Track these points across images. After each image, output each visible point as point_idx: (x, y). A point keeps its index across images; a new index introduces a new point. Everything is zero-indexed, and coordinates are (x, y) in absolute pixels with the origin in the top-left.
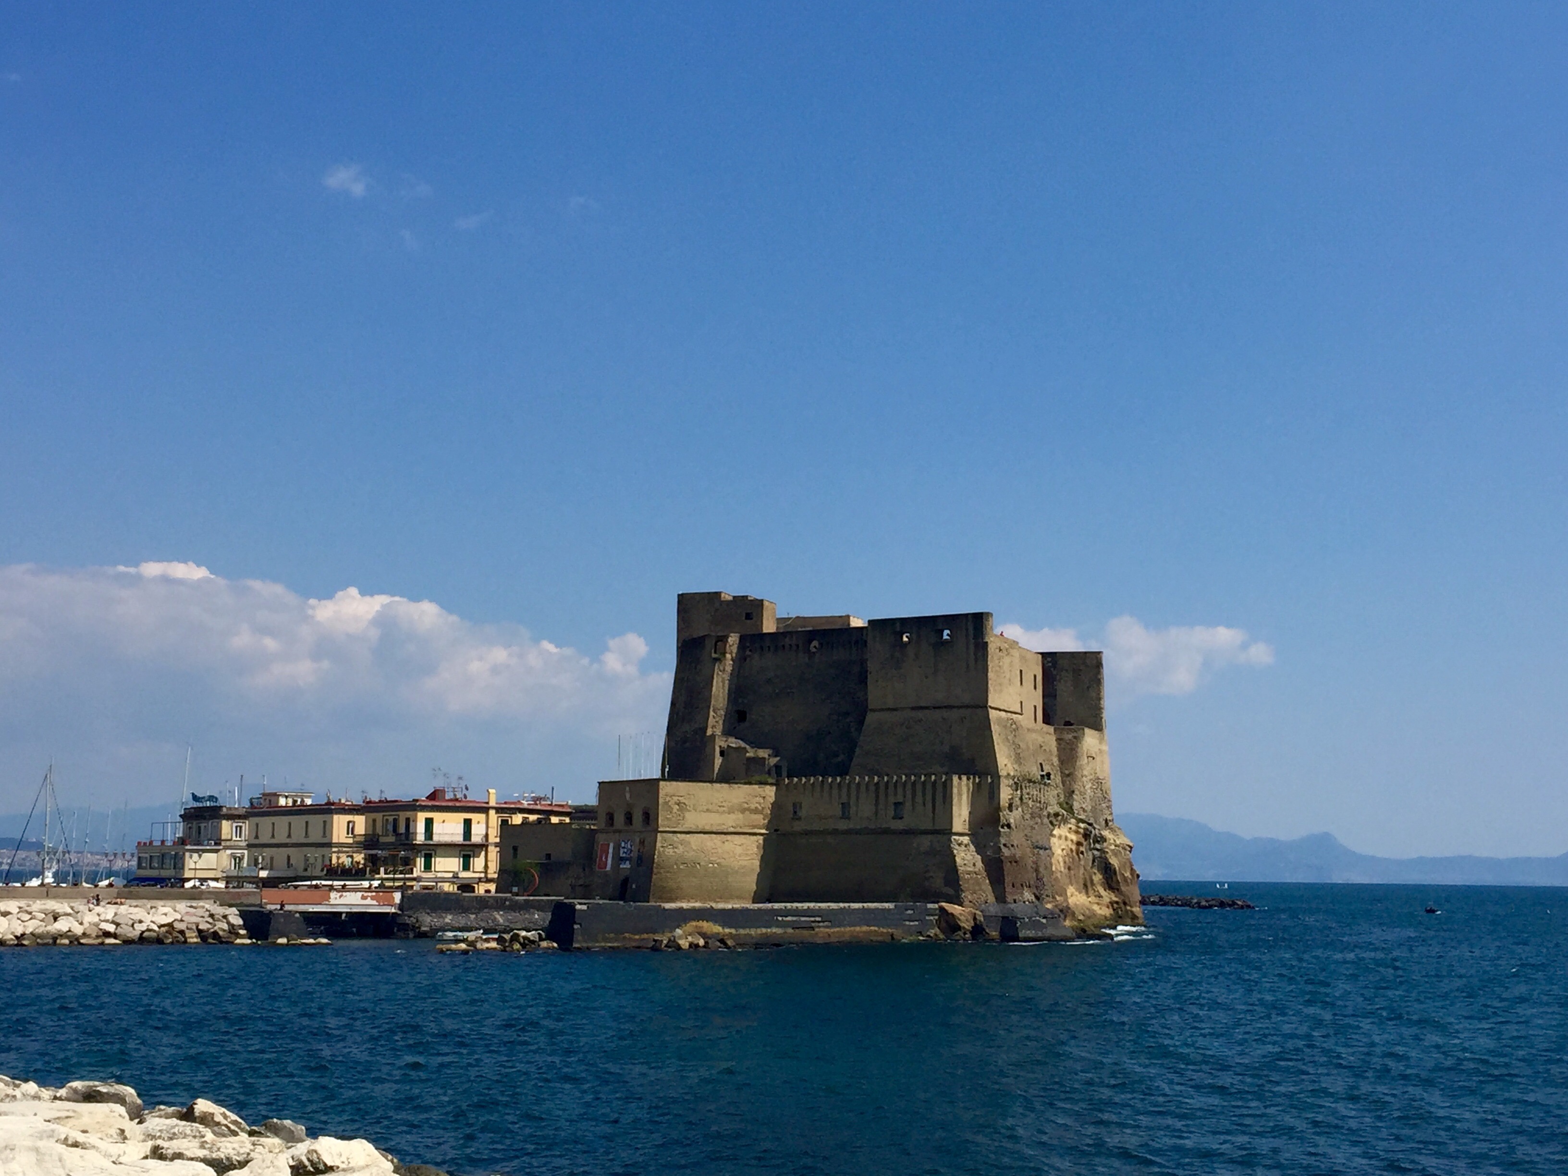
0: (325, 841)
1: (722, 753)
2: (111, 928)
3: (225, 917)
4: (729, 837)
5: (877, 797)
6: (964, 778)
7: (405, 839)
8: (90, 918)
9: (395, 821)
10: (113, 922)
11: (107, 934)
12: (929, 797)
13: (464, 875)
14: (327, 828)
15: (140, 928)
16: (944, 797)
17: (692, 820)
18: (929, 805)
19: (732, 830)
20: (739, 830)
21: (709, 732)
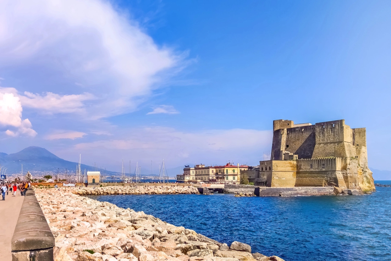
0: (208, 174)
1: (284, 154)
2: (177, 191)
3: (195, 189)
4: (287, 172)
5: (319, 163)
6: (339, 158)
7: (223, 174)
8: (174, 189)
9: (221, 170)
10: (177, 190)
11: (177, 192)
12: (331, 162)
13: (234, 181)
14: (208, 172)
15: (182, 191)
16: (334, 163)
17: (279, 169)
18: (331, 165)
19: (287, 171)
20: (288, 171)
21: (281, 150)
